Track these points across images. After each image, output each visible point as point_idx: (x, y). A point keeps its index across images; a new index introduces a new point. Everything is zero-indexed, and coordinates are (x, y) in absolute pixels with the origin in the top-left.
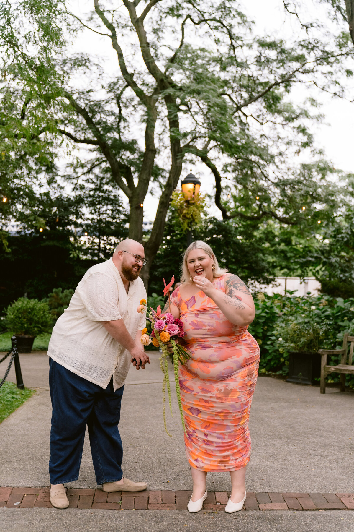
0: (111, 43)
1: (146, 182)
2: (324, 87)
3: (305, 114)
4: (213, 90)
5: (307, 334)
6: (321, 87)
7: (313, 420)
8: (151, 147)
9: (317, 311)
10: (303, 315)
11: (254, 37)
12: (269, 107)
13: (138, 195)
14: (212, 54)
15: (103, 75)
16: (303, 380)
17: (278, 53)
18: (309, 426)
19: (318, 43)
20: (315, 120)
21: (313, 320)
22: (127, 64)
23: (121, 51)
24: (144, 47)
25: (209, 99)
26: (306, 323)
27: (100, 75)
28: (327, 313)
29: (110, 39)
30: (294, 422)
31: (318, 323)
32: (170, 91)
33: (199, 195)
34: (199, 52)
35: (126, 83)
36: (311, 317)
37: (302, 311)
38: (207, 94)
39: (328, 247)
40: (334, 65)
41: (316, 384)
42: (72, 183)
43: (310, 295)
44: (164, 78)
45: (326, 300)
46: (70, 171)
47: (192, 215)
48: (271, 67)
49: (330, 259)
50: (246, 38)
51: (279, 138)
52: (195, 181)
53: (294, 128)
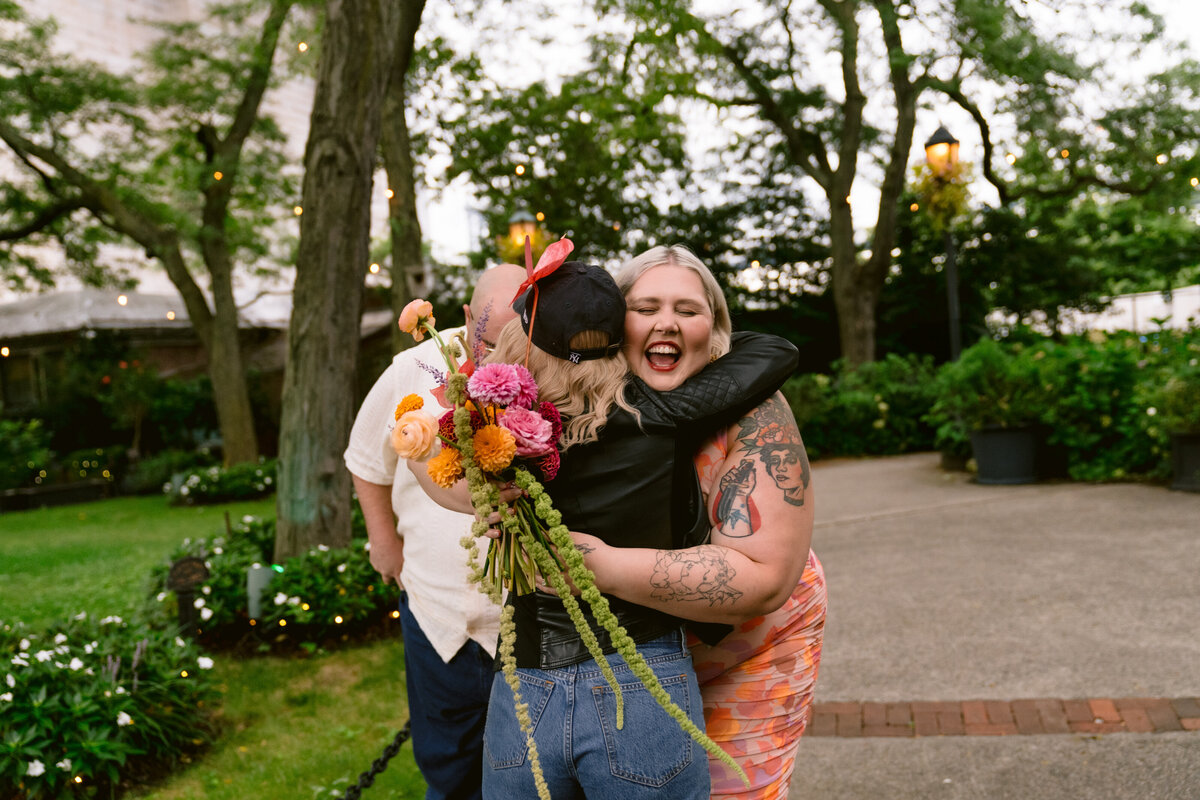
1: (851, 158)
8: (854, 92)
13: (840, 183)
33: (958, 165)
47: (949, 203)
52: (949, 139)
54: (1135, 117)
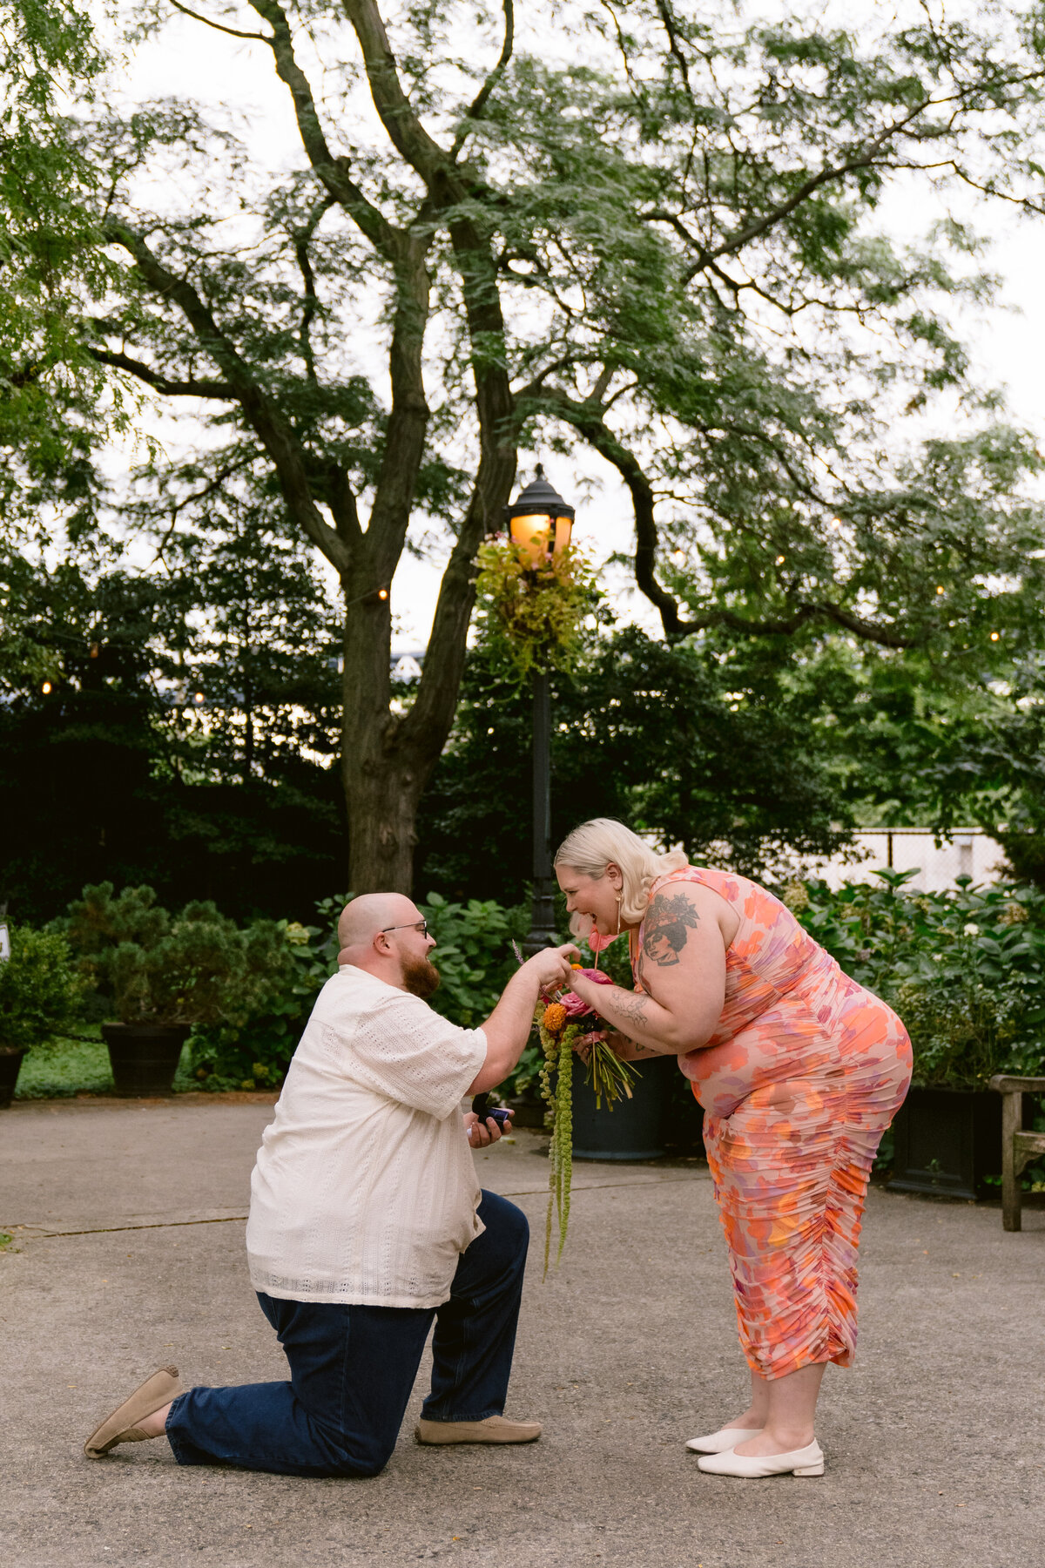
0: (273, 61)
1: (396, 515)
2: (991, 183)
3: (936, 275)
4: (610, 200)
5: (952, 1022)
6: (983, 184)
7: (973, 1325)
8: (411, 398)
9: (984, 943)
10: (938, 957)
11: (748, 25)
12: (811, 256)
13: (372, 561)
14: (613, 87)
15: (245, 167)
16: (942, 1182)
17: (831, 75)
18: (959, 1345)
19: (961, 36)
20: (969, 295)
21: (972, 973)
22: (326, 128)
23: (306, 86)
24: (378, 69)
25: (597, 231)
26: (949, 983)
27: (235, 166)
28: (1018, 949)
29: (268, 50)
30: (905, 1332)
31: (989, 983)
32: (469, 209)
33: (568, 554)
34: (568, 81)
35: (326, 192)
36: (965, 964)
37: (933, 943)
38: (590, 213)
39: (1029, 720)
40: (1023, 108)
41: (988, 1196)
42: (157, 533)
43: (969, 887)
44: (446, 166)
45: (1023, 904)
46: (147, 491)
47: (546, 622)
48: (810, 122)
49: (1037, 761)
50: (722, 30)
51: (849, 356)
52: (554, 505)
53: (899, 323)
54: (899, 510)
